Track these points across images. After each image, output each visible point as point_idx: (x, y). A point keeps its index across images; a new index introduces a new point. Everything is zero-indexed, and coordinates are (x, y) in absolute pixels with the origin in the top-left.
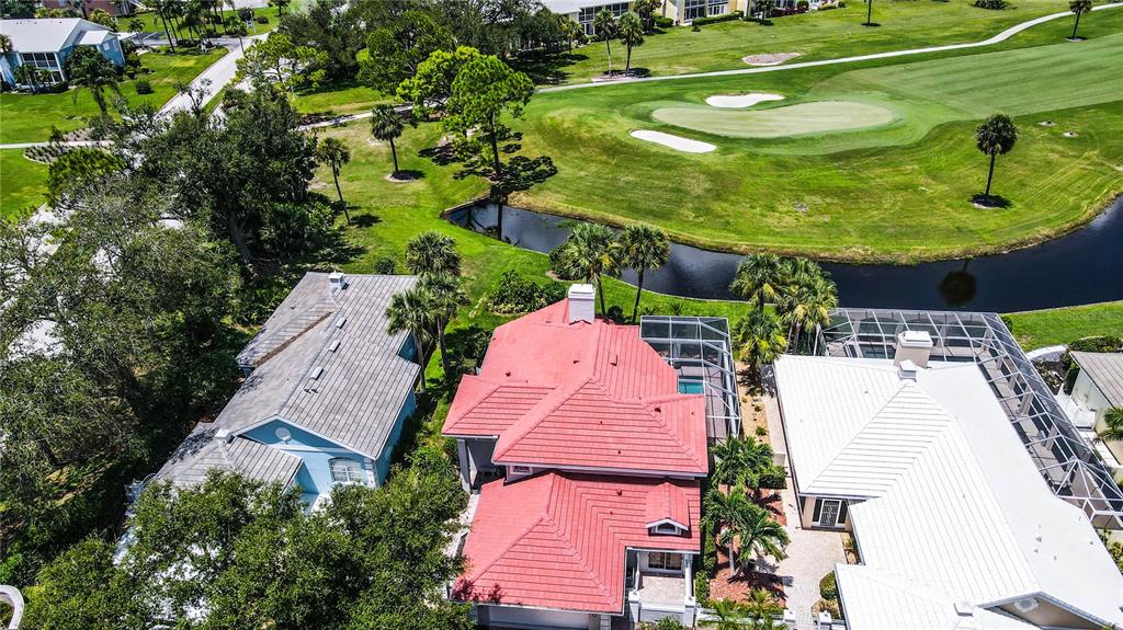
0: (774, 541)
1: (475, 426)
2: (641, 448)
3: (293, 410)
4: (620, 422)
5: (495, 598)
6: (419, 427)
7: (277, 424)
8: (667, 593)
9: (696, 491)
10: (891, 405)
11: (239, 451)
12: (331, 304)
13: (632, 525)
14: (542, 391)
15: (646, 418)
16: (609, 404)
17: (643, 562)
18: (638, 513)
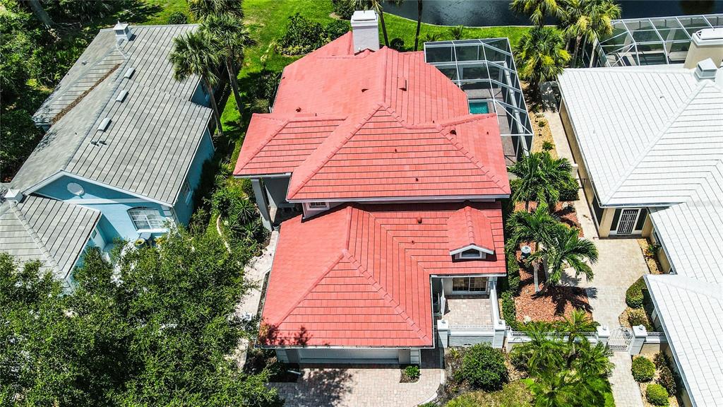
0: (585, 259)
1: (267, 165)
2: (439, 173)
3: (80, 164)
4: (415, 149)
5: (302, 341)
6: (218, 170)
7: (65, 180)
8: (472, 315)
9: (498, 213)
10: (690, 107)
11: (33, 209)
12: (119, 56)
13: (435, 252)
14: (332, 123)
15: (441, 141)
16: (402, 130)
17: (448, 287)
18: (440, 240)
